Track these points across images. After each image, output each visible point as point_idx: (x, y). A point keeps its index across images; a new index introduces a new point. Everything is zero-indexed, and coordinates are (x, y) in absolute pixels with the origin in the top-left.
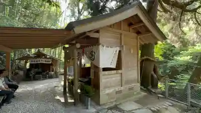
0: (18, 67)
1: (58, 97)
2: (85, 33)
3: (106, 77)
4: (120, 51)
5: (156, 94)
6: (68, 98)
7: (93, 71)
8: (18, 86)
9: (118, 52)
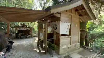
0: (12, 32)
1: (35, 49)
2: (53, 14)
3: (63, 39)
4: (71, 25)
5: (88, 49)
6: (41, 50)
7: (55, 35)
8: (13, 42)
9: (69, 25)
